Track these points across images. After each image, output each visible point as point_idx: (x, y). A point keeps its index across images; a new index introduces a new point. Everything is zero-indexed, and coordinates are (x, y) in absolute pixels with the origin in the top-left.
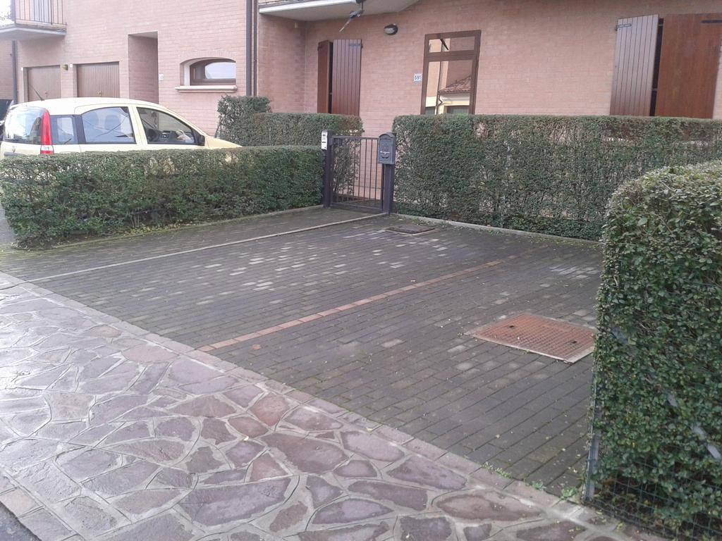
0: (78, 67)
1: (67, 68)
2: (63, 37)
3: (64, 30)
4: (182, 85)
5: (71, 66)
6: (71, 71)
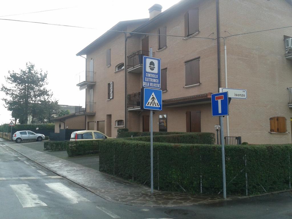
0: (98, 122)
1: (95, 122)
2: (95, 115)
3: (95, 113)
4: (115, 126)
5: (96, 122)
6: (96, 123)
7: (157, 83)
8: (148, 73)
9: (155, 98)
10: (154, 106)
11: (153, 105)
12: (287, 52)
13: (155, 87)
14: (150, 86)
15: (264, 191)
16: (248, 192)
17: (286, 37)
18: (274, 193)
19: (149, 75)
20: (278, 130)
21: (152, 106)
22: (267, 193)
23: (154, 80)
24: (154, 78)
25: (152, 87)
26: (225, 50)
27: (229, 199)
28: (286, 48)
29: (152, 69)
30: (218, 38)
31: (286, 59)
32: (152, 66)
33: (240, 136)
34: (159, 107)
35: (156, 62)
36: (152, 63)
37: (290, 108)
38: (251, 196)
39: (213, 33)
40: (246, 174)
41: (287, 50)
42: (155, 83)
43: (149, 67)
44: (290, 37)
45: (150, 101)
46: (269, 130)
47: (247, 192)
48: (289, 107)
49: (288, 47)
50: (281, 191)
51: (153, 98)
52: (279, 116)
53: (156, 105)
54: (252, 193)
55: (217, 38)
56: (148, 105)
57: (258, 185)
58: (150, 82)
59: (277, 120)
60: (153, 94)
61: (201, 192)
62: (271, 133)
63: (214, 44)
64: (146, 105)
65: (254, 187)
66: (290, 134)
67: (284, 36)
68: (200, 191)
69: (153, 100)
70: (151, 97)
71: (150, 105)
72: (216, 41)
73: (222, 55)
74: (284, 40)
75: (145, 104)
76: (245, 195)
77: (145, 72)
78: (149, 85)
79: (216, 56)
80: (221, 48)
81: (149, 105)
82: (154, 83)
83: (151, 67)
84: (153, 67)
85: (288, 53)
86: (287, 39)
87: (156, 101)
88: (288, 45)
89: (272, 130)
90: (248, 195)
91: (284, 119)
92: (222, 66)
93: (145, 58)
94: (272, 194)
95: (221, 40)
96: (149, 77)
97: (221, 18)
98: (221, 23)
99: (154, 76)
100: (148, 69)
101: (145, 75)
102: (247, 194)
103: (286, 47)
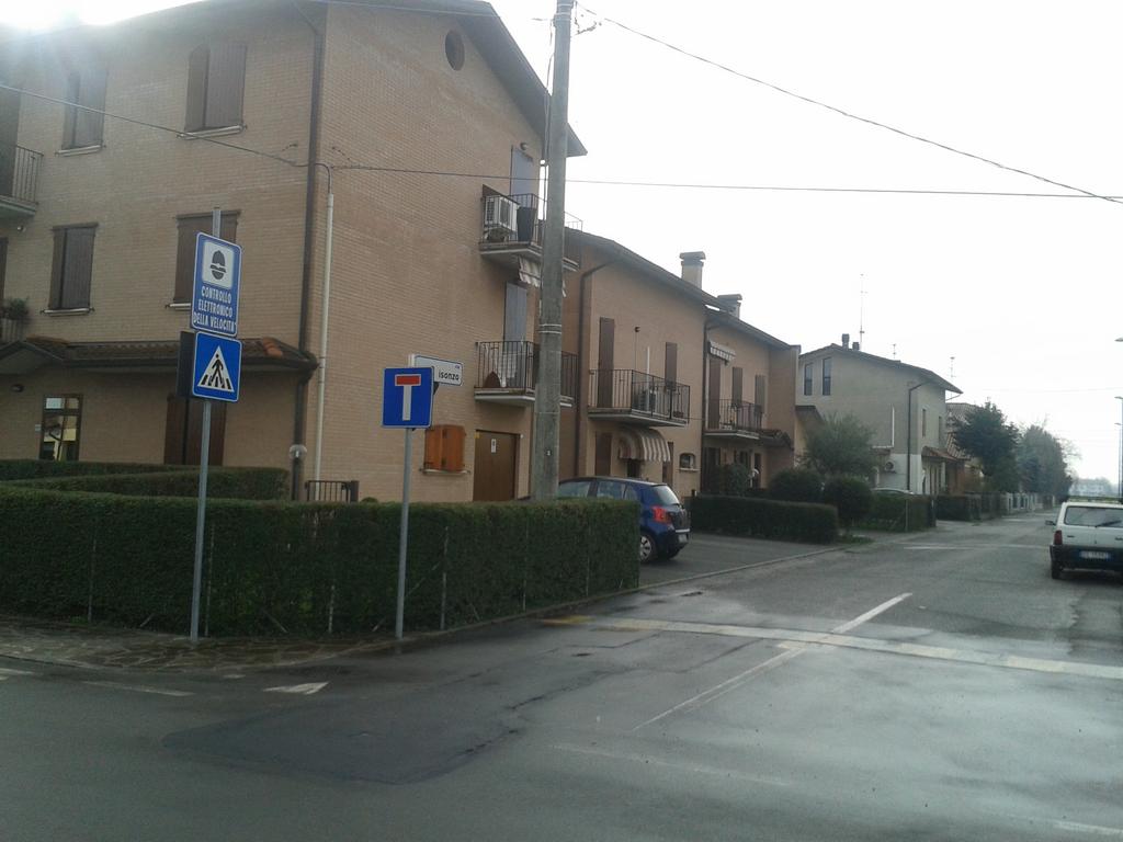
7: (228, 319)
8: (207, 285)
9: (223, 363)
10: (220, 388)
11: (216, 385)
12: (486, 237)
13: (222, 331)
14: (209, 327)
15: (475, 618)
16: (446, 622)
17: (487, 192)
18: (495, 621)
19: (210, 293)
20: (443, 463)
21: (213, 387)
22: (481, 624)
23: (222, 310)
24: (221, 303)
25: (216, 329)
26: (328, 207)
27: (407, 639)
28: (485, 226)
29: (218, 275)
30: (312, 165)
31: (483, 256)
32: (218, 266)
33: (356, 479)
34: (232, 390)
35: (228, 254)
36: (218, 258)
37: (477, 401)
38: (452, 630)
39: (295, 145)
40: (445, 575)
41: (486, 229)
42: (224, 318)
43: (212, 267)
44: (497, 194)
45: (210, 371)
46: (421, 464)
47: (443, 620)
48: (477, 397)
49: (491, 222)
50: (508, 617)
51: (218, 363)
52: (448, 423)
53: (223, 387)
54: (453, 623)
55: (307, 163)
56: (203, 383)
57: (466, 603)
58: (210, 315)
59: (445, 434)
60: (218, 351)
61: (330, 629)
62: (425, 473)
63: (298, 179)
64: (200, 385)
65: (457, 608)
66: (471, 478)
67: (484, 186)
68: (327, 628)
69: (217, 369)
70: (214, 360)
71: (210, 384)
72: (303, 174)
73: (319, 223)
74: (483, 199)
75: (197, 383)
76: (438, 629)
77: (201, 283)
78: (207, 323)
79: (302, 221)
80: (319, 199)
81: (206, 386)
82: (220, 317)
83: (215, 267)
84: (221, 269)
85: (490, 239)
86: (492, 200)
87: (225, 374)
88: (491, 218)
89: (427, 464)
90: (446, 628)
91: (460, 432)
92: (316, 259)
93: (203, 239)
94: (493, 623)
95: (322, 175)
96: (208, 299)
97: (327, 102)
98: (325, 117)
99: (219, 296)
100: (208, 276)
101: (198, 290)
102: (442, 625)
103: (486, 223)
